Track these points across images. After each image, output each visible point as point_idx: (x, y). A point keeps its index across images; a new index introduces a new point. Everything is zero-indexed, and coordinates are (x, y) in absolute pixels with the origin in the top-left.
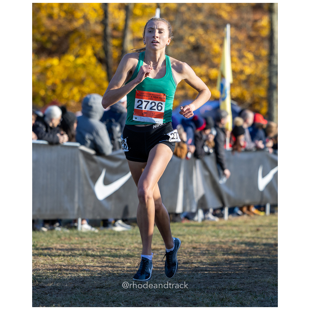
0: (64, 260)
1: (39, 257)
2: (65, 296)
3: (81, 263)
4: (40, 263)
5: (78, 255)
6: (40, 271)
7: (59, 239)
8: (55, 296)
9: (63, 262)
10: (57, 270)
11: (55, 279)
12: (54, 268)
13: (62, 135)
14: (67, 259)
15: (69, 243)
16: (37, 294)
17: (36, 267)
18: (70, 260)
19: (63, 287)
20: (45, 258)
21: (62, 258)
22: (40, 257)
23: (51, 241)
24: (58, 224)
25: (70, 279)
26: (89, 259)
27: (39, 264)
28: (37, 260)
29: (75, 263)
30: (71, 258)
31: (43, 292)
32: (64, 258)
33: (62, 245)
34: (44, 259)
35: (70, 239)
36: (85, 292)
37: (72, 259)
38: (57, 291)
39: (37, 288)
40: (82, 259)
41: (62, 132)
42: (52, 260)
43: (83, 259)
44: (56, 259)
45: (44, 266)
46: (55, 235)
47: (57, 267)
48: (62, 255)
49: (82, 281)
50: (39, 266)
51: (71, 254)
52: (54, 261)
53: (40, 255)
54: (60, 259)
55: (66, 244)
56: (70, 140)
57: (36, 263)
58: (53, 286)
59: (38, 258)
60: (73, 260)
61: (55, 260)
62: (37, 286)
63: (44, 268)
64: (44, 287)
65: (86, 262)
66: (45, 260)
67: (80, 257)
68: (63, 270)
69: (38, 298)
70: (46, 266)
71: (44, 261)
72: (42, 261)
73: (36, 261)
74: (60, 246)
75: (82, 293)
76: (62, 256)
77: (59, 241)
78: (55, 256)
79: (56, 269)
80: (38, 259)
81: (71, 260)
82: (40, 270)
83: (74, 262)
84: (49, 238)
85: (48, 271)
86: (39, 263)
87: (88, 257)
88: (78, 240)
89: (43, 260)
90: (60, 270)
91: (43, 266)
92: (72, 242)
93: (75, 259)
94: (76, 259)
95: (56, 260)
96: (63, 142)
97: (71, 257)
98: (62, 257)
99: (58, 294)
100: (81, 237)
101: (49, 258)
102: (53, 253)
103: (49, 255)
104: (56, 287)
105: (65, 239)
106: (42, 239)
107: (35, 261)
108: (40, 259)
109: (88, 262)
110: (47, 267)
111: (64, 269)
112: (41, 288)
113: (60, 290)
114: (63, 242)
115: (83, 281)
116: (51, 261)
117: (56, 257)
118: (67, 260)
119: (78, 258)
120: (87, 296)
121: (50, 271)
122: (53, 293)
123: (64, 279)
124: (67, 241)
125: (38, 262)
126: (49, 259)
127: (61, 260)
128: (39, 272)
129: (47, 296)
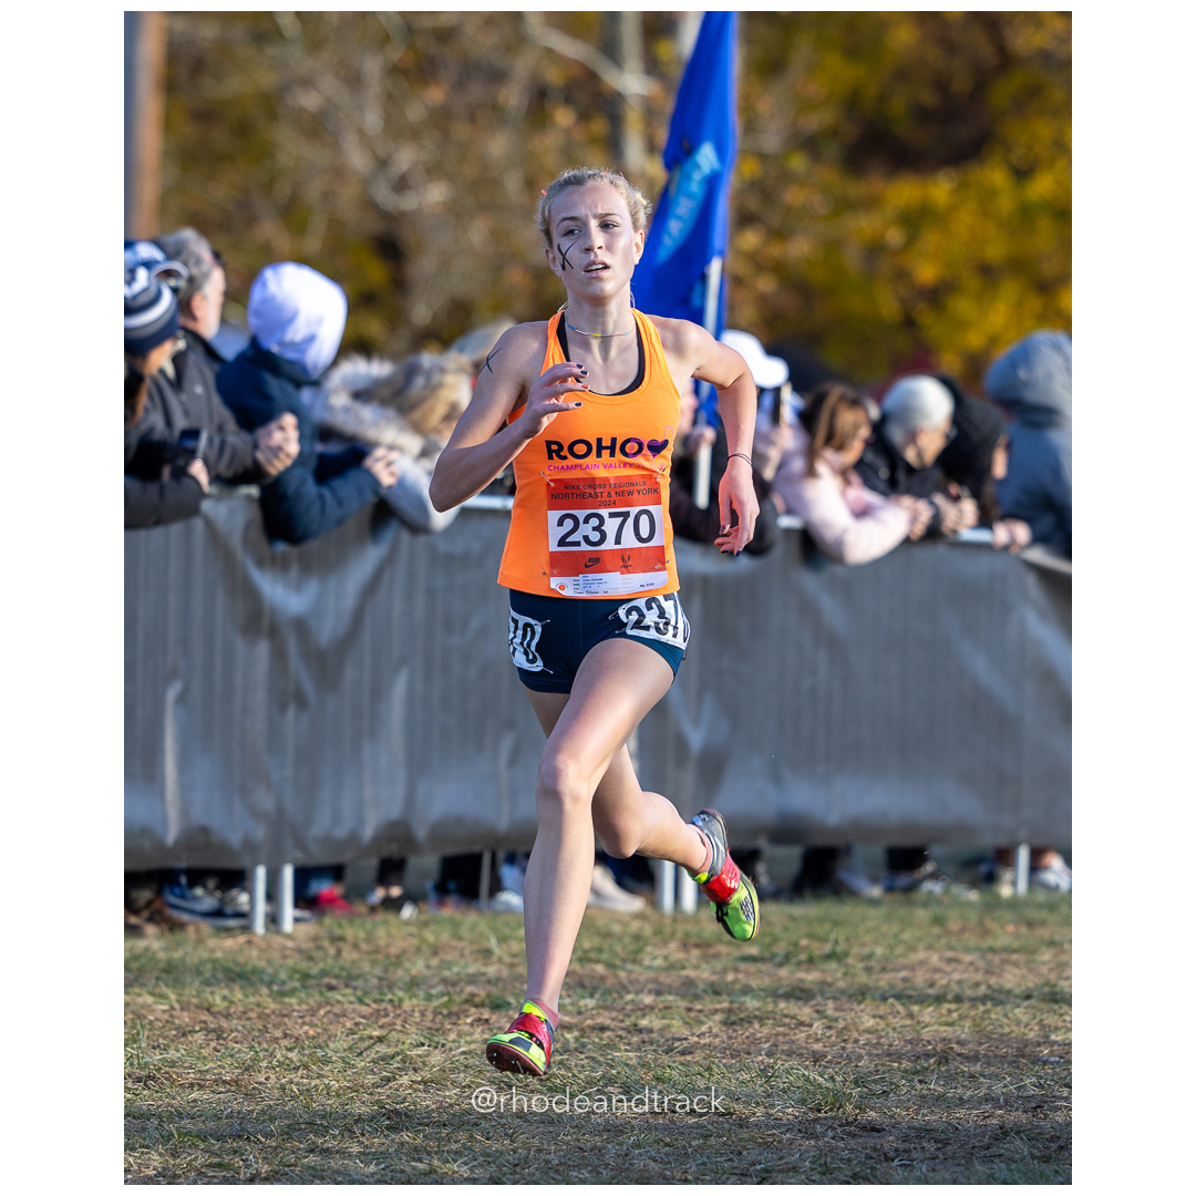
0: (961, 1017)
1: (855, 1006)
2: (963, 1168)
3: (1031, 1030)
4: (862, 1027)
5: (1017, 996)
6: (860, 1064)
7: (936, 930)
8: (924, 1169)
9: (957, 1028)
10: (932, 1061)
11: (923, 1097)
12: (919, 1049)
13: (956, 499)
14: (973, 1013)
15: (979, 949)
16: (849, 1160)
17: (843, 1045)
18: (983, 1019)
19: (957, 1129)
20: (883, 1009)
21: (950, 1011)
22: (860, 1003)
23: (906, 936)
24: (929, 867)
25: (986, 1100)
26: (1061, 1015)
27: (855, 1035)
28: (850, 1016)
29: (1007, 1030)
30: (987, 1012)
31: (875, 1149)
32: (960, 1012)
33: (950, 954)
34: (875, 1012)
35: (985, 932)
36: (1048, 1152)
37: (993, 1016)
38: (931, 1147)
39: (849, 1134)
40: (1035, 1017)
41: (954, 489)
42: (911, 1016)
43: (1038, 1014)
44: (927, 1014)
45: (878, 1043)
46: (922, 914)
47: (930, 1047)
48: (950, 997)
49: (1035, 1108)
50: (856, 1041)
51: (989, 992)
52: (919, 1022)
53: (859, 998)
54: (941, 1015)
55: (967, 950)
56: (985, 521)
57: (845, 1028)
58: (914, 1128)
59: (852, 1010)
60: (997, 1020)
61: (921, 1019)
62: (848, 1124)
63: (877, 1049)
64: (878, 1131)
65: (1050, 1026)
66: (881, 1017)
67: (1026, 1008)
68: (954, 1060)
69: (855, 1174)
70: (883, 1040)
71: (878, 1020)
72: (870, 1023)
73: (844, 1020)
74: (941, 959)
75: (1037, 1158)
76: (949, 1002)
77: (939, 937)
78: (922, 1000)
79: (928, 1056)
80: (853, 1014)
81: (990, 1018)
82: (860, 1058)
83: (1001, 1026)
84: (895, 928)
85: (896, 1065)
86: (858, 1031)
87: (1056, 1007)
88: (1017, 935)
89: (874, 1017)
90: (944, 1058)
91: (874, 1041)
92: (989, 942)
93: (1006, 1016)
94: (1010, 1015)
95: (927, 1019)
96: (955, 532)
97: (989, 1005)
98: (953, 1006)
99: (934, 1159)
100: (1030, 924)
101: (900, 1008)
102: (915, 989)
103: (898, 997)
104: (927, 1130)
105: (963, 930)
106: (868, 931)
107: (840, 1021)
108: (862, 1011)
109: (1057, 1029)
110: (890, 1046)
111: (960, 1055)
112: (865, 1134)
113: (946, 1143)
114: (954, 941)
115: (1039, 1107)
116: (908, 1022)
117: (929, 1006)
118: (974, 1020)
119: (1017, 1011)
120: (1057, 1172)
121: (900, 1063)
122: (914, 1155)
123: (961, 1099)
124: (971, 940)
125: (855, 1023)
126: (898, 1012)
127: (944, 1019)
128: (857, 1066)
129: (891, 1168)
